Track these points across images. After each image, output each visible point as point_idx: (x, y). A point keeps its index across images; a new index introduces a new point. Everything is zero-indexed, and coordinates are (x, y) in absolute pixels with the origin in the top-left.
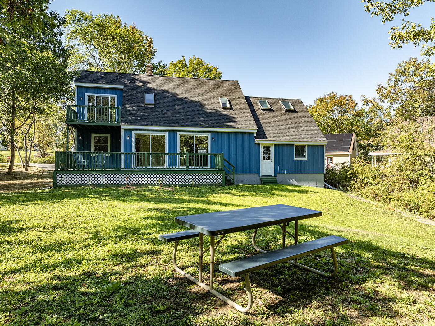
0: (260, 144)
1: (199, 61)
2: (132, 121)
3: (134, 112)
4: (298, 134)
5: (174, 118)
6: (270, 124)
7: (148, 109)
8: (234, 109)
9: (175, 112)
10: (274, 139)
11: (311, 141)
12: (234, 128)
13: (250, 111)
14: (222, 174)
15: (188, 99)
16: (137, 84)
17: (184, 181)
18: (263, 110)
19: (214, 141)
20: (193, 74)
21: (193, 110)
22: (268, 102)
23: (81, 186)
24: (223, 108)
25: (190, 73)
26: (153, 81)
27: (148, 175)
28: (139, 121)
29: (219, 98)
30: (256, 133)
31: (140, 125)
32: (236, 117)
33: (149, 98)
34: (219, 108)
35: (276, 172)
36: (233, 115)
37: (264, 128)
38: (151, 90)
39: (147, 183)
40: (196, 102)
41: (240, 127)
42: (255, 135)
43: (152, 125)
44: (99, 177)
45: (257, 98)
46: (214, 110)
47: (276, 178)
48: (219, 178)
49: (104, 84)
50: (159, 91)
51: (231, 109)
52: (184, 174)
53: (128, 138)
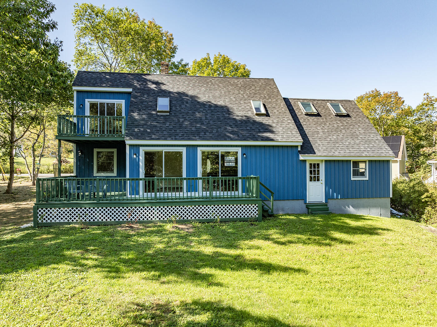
0: (306, 160)
1: (224, 58)
2: (139, 135)
3: (142, 122)
4: (355, 146)
5: (193, 129)
6: (318, 133)
7: (161, 118)
8: (270, 115)
9: (196, 121)
10: (325, 154)
11: (373, 155)
12: (272, 140)
13: (291, 118)
14: (257, 205)
15: (212, 103)
16: (149, 86)
17: (207, 215)
18: (307, 115)
19: (246, 158)
20: (218, 73)
21: (218, 118)
22: (313, 105)
23: (69, 224)
24: (257, 114)
25: (215, 72)
26: (169, 82)
27: (158, 207)
28: (149, 133)
29: (251, 101)
30: (301, 146)
31: (149, 140)
32: (274, 125)
33: (163, 103)
34: (252, 114)
35: (327, 197)
36: (270, 123)
37: (310, 139)
38: (165, 94)
39: (158, 219)
40: (222, 107)
41: (279, 138)
42: (299, 149)
43: (166, 139)
44: (94, 212)
45: (298, 99)
46: (246, 116)
47: (327, 205)
48: (253, 211)
49: (109, 87)
50: (176, 94)
51: (267, 115)
52: (207, 206)
53: (135, 156)
